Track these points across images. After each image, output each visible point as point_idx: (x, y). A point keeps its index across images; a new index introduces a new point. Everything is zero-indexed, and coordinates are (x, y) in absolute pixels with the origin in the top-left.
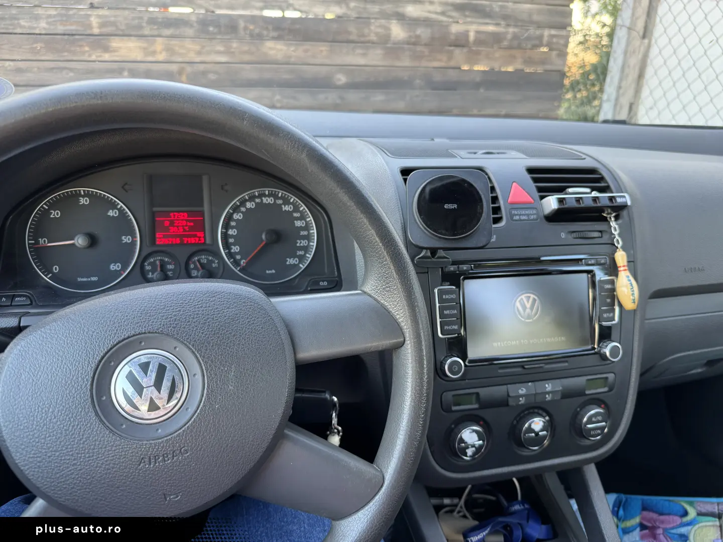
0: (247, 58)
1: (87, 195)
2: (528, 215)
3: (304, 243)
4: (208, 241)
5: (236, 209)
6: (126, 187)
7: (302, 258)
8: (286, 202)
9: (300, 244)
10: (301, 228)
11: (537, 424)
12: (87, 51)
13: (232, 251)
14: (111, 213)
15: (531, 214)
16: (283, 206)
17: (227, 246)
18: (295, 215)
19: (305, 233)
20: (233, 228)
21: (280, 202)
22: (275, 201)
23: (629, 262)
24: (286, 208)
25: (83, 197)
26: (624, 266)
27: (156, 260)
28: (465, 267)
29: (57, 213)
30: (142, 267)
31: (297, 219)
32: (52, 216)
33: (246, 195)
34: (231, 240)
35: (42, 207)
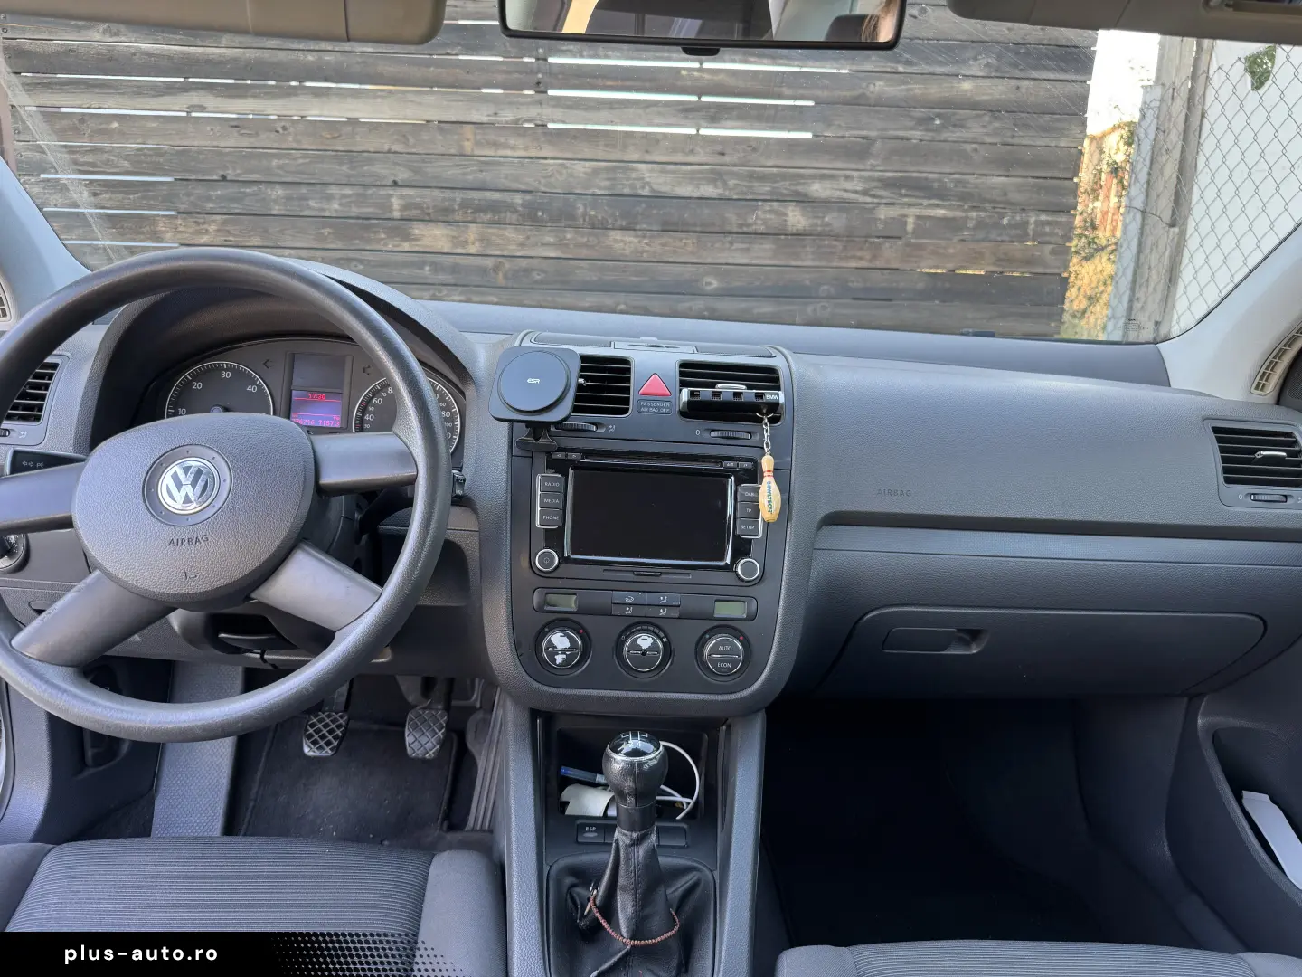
1: (229, 368)
2: (659, 408)
5: (376, 393)
6: (268, 364)
11: (645, 641)
14: (250, 389)
15: (663, 407)
18: (440, 404)
19: (449, 425)
20: (370, 413)
23: (775, 469)
25: (226, 370)
26: (769, 471)
28: (574, 456)
29: (200, 385)
32: (194, 388)
34: (367, 426)
35: (186, 377)
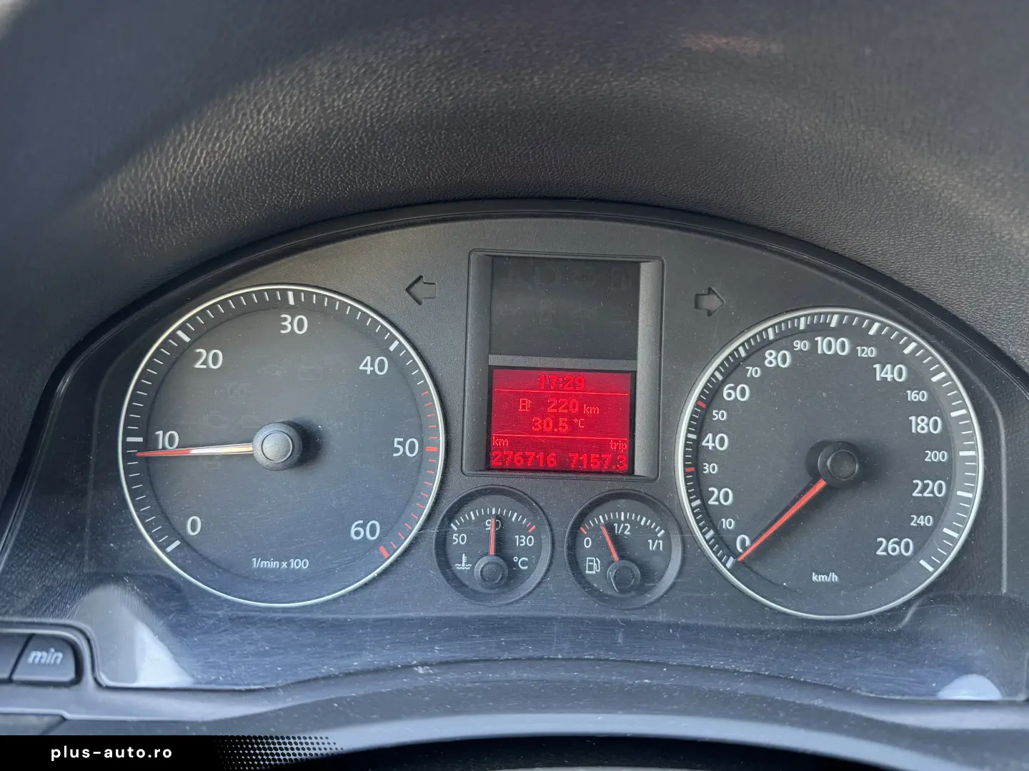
1: (303, 307)
3: (935, 488)
4: (640, 469)
5: (733, 369)
6: (419, 289)
7: (923, 538)
8: (890, 353)
9: (922, 491)
10: (930, 441)
13: (711, 502)
14: (367, 365)
16: (877, 366)
17: (698, 485)
18: (913, 396)
19: (939, 456)
20: (718, 428)
21: (869, 352)
22: (853, 351)
24: (887, 373)
25: (293, 311)
27: (485, 515)
29: (215, 357)
30: (442, 542)
31: (920, 409)
32: (198, 365)
33: (769, 328)
34: (710, 469)
35: (173, 336)
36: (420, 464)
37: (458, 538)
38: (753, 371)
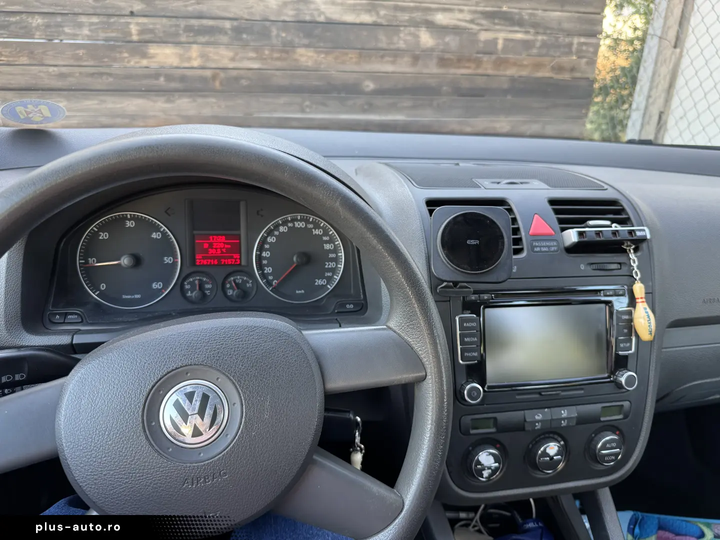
0: (279, 64)
1: (133, 218)
2: (549, 247)
3: (332, 265)
4: (243, 263)
5: (270, 233)
6: (168, 211)
7: (330, 280)
8: (317, 226)
9: (328, 266)
10: (330, 251)
11: (552, 448)
12: (126, 58)
13: (266, 272)
14: (155, 235)
15: (552, 246)
16: (314, 230)
17: (260, 267)
18: (325, 238)
19: (333, 256)
20: (266, 250)
21: (311, 226)
22: (306, 225)
23: (646, 293)
24: (317, 232)
25: (130, 220)
26: (642, 298)
27: (196, 279)
28: (486, 297)
29: (106, 235)
30: (182, 286)
31: (327, 242)
32: (101, 238)
33: (279, 220)
34: (265, 262)
35: (92, 229)
36: (174, 264)
37: (187, 287)
38: (276, 233)
